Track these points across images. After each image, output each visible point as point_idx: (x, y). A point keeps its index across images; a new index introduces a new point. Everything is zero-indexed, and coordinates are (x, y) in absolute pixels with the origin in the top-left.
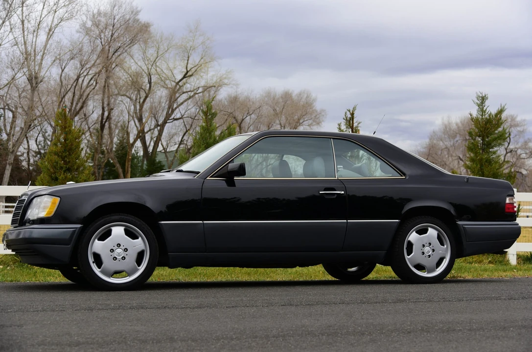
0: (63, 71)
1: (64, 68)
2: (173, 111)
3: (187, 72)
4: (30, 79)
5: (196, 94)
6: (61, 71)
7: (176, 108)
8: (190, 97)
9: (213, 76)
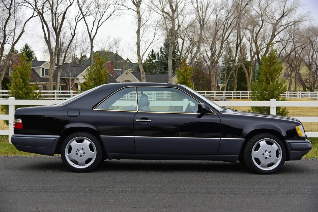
0: (217, 17)
1: (218, 15)
2: (275, 36)
3: (284, 14)
4: (200, 22)
5: (288, 26)
6: (216, 17)
7: (276, 35)
8: (285, 28)
9: (299, 15)
